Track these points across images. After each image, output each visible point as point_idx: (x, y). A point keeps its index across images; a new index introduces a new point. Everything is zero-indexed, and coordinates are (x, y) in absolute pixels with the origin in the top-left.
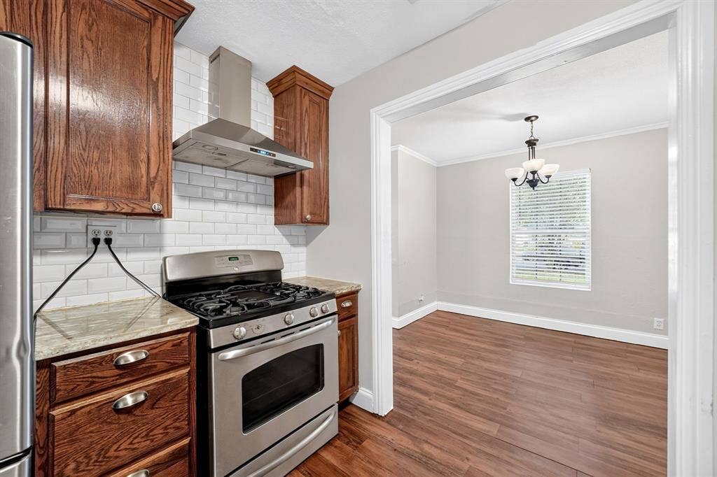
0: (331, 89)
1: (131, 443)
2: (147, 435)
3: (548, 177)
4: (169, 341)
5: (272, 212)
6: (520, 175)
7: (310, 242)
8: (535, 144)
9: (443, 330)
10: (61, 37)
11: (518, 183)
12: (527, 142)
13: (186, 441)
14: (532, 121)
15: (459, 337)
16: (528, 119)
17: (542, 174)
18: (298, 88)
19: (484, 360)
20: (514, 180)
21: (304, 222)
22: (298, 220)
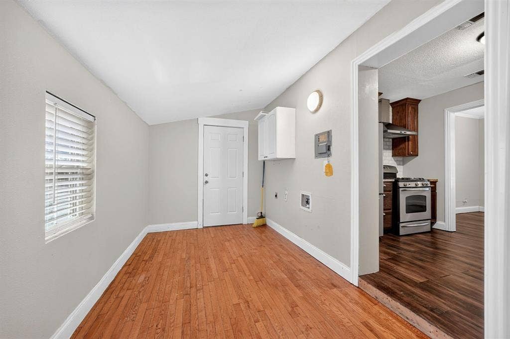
5: (391, 151)
7: (405, 164)
18: (407, 104)
21: (410, 155)
22: (407, 155)
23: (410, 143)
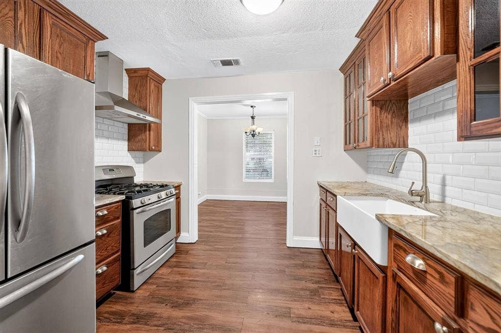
0: (164, 80)
1: (101, 253)
2: (106, 249)
3: (259, 133)
4: (113, 206)
5: (126, 143)
6: (248, 131)
7: (146, 162)
8: (254, 118)
9: (212, 208)
10: (49, 52)
11: (248, 134)
12: (251, 117)
13: (119, 253)
16: (252, 107)
17: (257, 132)
18: (148, 78)
19: (233, 216)
20: (246, 133)
21: (150, 150)
22: (147, 150)
23: (152, 133)
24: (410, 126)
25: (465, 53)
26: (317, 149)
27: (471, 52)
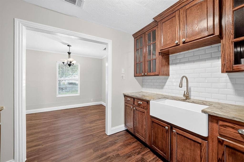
3: (73, 64)
6: (66, 62)
8: (70, 54)
12: (68, 52)
14: (69, 47)
15: (39, 121)
16: (68, 45)
20: (63, 63)
24: (170, 66)
25: (229, 36)
26: (123, 75)
27: (233, 36)
